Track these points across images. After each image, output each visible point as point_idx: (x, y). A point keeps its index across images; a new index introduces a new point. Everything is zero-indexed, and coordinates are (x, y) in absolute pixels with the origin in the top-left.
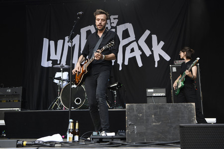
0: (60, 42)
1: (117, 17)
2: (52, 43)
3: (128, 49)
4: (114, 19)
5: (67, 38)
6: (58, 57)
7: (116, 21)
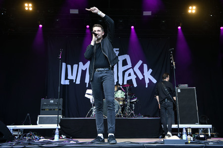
0: (75, 66)
1: (118, 49)
2: (69, 67)
3: (127, 74)
4: (116, 51)
5: (81, 63)
6: (73, 78)
7: (118, 52)
